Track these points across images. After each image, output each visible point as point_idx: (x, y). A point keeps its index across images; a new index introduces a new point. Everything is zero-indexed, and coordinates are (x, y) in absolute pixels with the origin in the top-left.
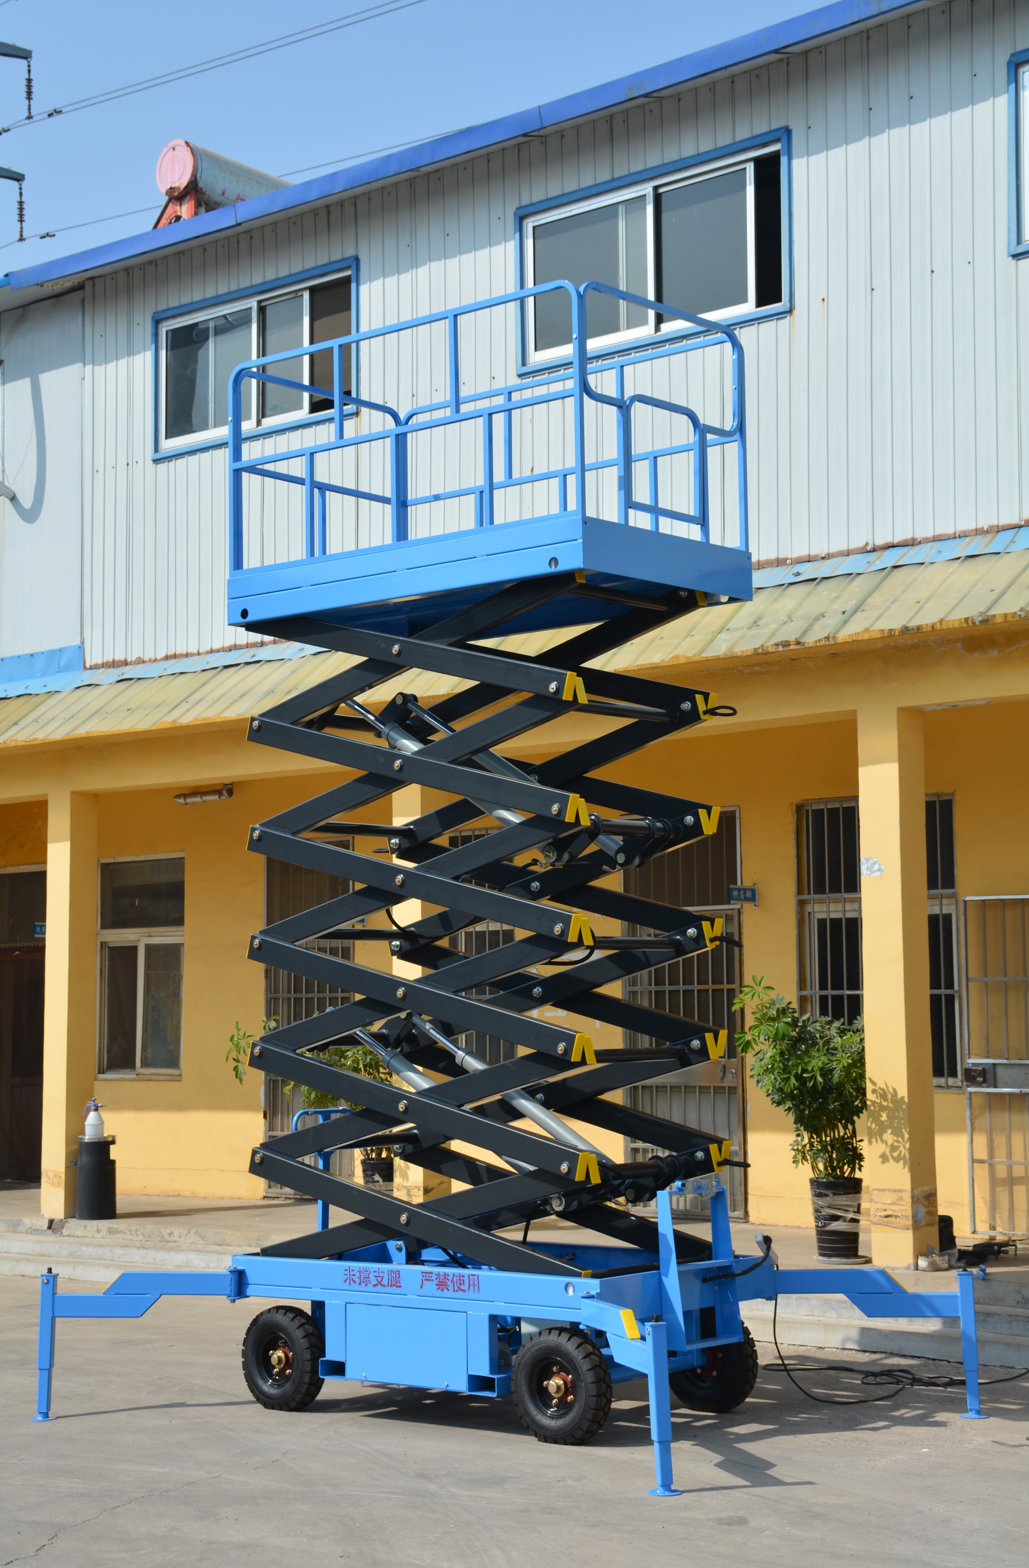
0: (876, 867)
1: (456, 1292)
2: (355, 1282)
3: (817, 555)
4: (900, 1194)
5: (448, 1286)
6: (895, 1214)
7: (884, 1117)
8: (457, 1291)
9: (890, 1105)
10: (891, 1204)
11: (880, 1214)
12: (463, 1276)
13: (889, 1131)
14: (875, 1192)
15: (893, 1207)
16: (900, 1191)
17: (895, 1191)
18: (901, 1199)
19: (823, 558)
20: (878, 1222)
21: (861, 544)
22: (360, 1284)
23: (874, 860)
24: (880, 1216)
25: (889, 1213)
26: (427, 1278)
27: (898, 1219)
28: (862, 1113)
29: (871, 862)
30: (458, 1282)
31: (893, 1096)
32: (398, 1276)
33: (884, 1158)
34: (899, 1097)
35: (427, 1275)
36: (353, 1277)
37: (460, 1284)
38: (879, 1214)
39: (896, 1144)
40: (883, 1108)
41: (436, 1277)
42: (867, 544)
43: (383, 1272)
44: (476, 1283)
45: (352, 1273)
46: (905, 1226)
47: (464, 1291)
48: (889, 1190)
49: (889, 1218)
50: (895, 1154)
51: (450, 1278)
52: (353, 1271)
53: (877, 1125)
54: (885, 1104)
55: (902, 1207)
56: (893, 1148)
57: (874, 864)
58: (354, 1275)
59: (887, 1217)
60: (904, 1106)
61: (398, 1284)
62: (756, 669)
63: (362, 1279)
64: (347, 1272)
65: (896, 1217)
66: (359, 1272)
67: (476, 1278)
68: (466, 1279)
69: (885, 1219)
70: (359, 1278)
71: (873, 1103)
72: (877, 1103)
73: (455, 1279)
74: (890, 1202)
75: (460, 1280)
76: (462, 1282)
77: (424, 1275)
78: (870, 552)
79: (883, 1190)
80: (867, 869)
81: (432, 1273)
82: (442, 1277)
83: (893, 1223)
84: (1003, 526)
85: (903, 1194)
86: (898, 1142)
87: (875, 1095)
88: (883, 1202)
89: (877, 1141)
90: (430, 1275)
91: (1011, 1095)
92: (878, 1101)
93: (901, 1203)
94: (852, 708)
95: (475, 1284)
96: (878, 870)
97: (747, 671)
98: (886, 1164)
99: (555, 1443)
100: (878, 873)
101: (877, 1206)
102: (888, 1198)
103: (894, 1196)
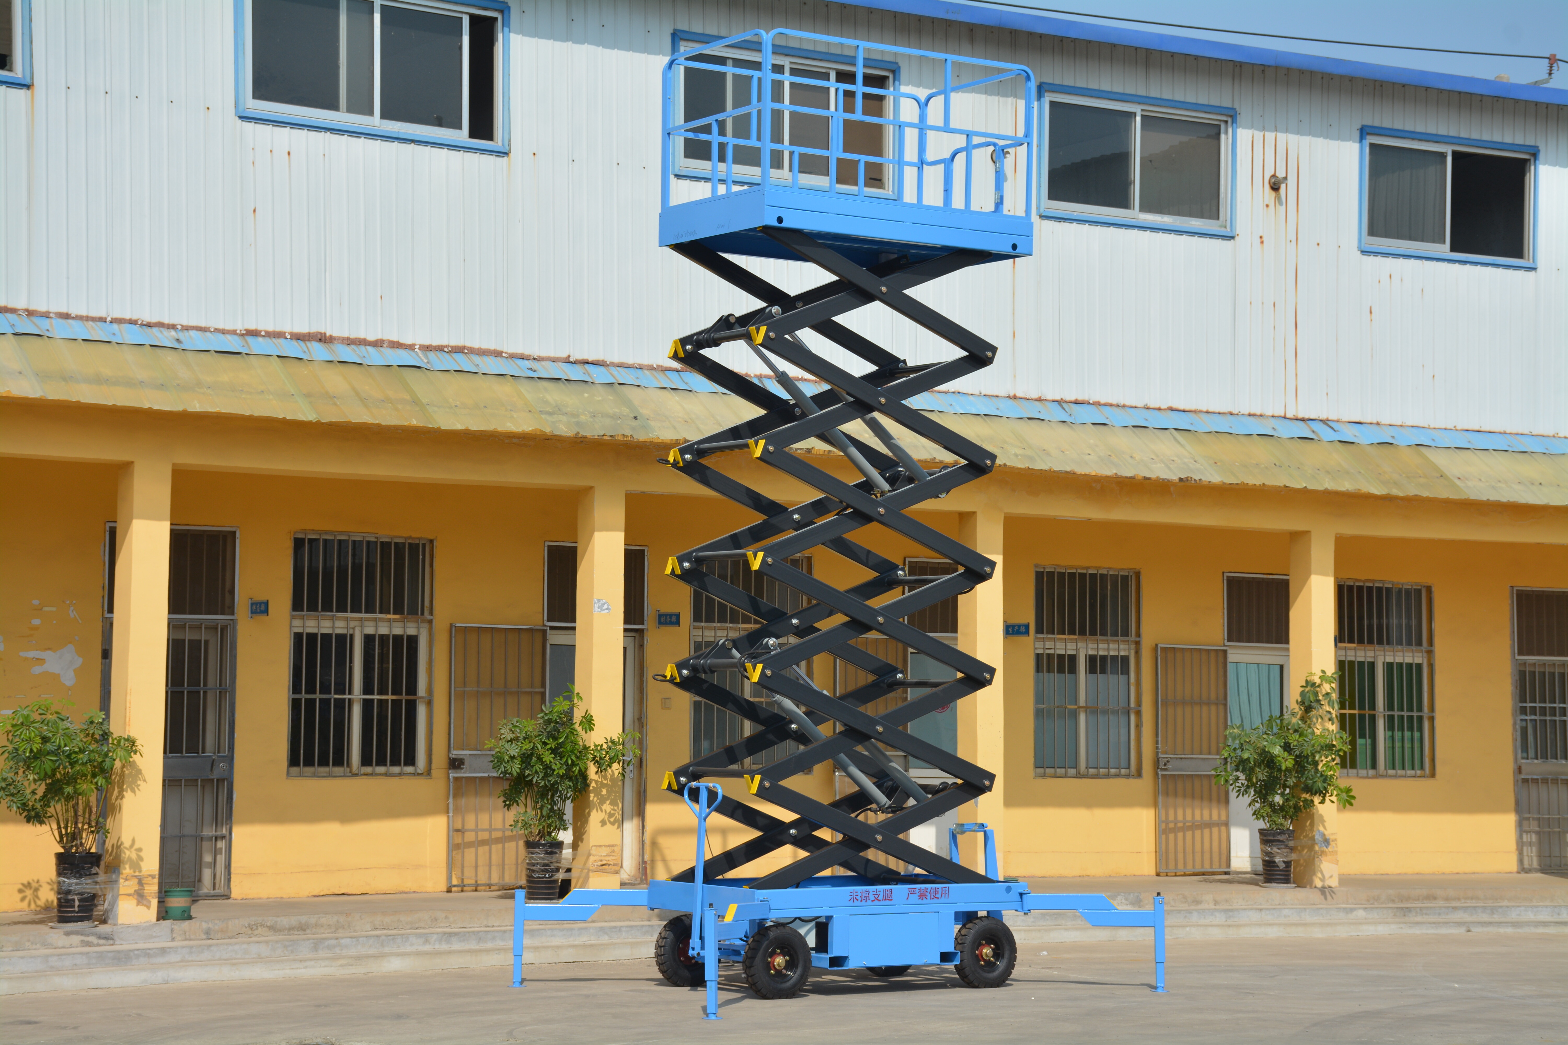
0: (605, 606)
1: (932, 900)
2: (857, 900)
3: (530, 356)
4: (613, 848)
5: (926, 896)
7: (604, 792)
9: (609, 783)
11: (596, 864)
13: (608, 802)
14: (594, 848)
15: (607, 858)
16: (613, 846)
17: (609, 846)
18: (613, 851)
19: (534, 359)
20: (595, 870)
21: (565, 355)
23: (604, 600)
25: (604, 862)
26: (912, 892)
27: (610, 867)
29: (601, 602)
31: (611, 776)
32: (890, 893)
33: (603, 823)
36: (857, 897)
37: (936, 894)
39: (612, 812)
40: (603, 785)
42: (569, 356)
43: (880, 891)
44: (947, 892)
45: (856, 894)
46: (615, 871)
48: (605, 846)
50: (612, 820)
52: (857, 892)
53: (598, 799)
55: (614, 858)
56: (611, 815)
57: (604, 603)
59: (602, 865)
60: (620, 784)
61: (891, 898)
62: (514, 440)
63: (863, 897)
64: (852, 894)
65: (609, 865)
67: (947, 889)
68: (940, 891)
69: (601, 867)
70: (861, 897)
71: (596, 782)
73: (932, 891)
76: (937, 892)
77: (910, 890)
78: (572, 363)
79: (600, 846)
80: (599, 608)
82: (923, 891)
84: (666, 367)
85: (615, 848)
86: (614, 810)
89: (597, 811)
90: (915, 890)
91: (481, 778)
92: (600, 780)
94: (591, 484)
96: (606, 609)
97: (507, 441)
98: (605, 827)
100: (607, 611)
101: (595, 858)
102: (604, 852)
103: (609, 850)
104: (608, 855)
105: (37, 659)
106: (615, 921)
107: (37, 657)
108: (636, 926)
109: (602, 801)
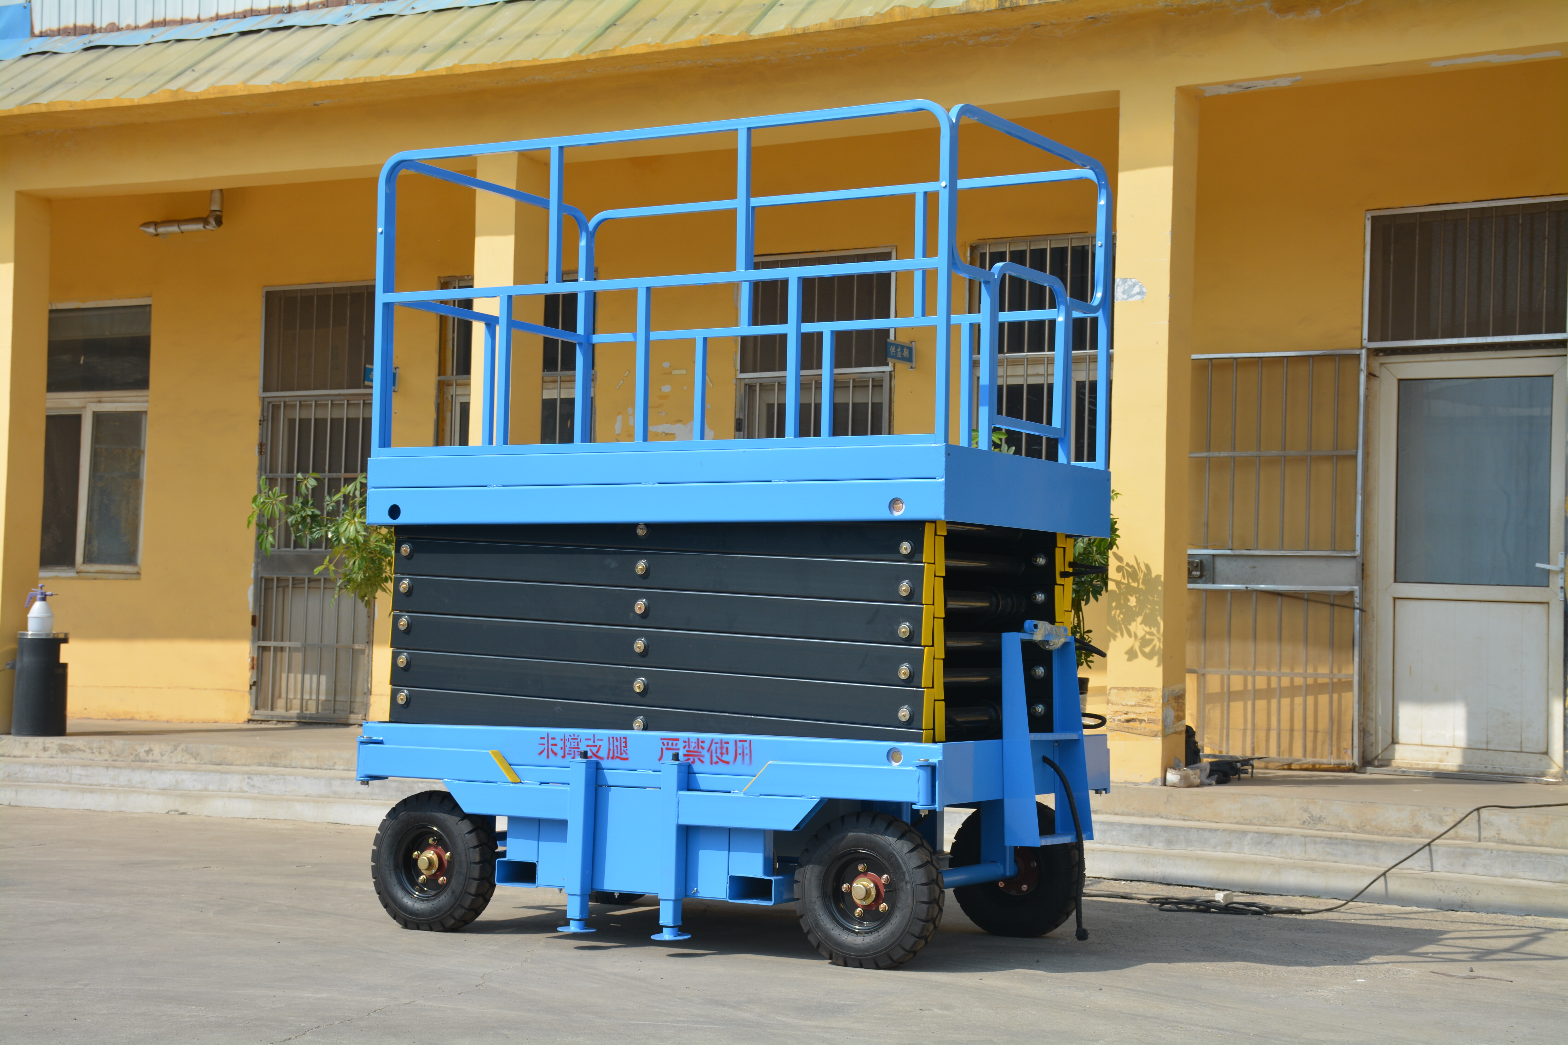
0: (1136, 289)
1: (714, 765)
2: (555, 754)
4: (1148, 693)
5: (703, 756)
6: (1140, 718)
7: (1132, 601)
8: (716, 763)
9: (1141, 585)
10: (1135, 706)
11: (1119, 718)
12: (727, 743)
13: (1139, 621)
14: (1114, 691)
15: (1138, 710)
16: (1148, 689)
17: (1141, 689)
18: (1149, 699)
20: (1116, 728)
22: (564, 757)
23: (1133, 280)
24: (1119, 720)
25: (1132, 716)
26: (670, 746)
27: (1143, 724)
28: (1101, 595)
29: (1129, 283)
30: (719, 751)
31: (1145, 575)
32: (623, 744)
34: (1153, 576)
35: (670, 742)
36: (554, 748)
37: (722, 754)
38: (1117, 718)
39: (1147, 636)
40: (1130, 590)
41: (684, 744)
43: (601, 740)
44: (747, 751)
45: (551, 742)
46: (1152, 732)
47: (727, 763)
48: (1133, 689)
49: (1131, 723)
50: (1147, 650)
51: (706, 745)
52: (554, 739)
53: (1121, 611)
54: (1135, 585)
55: (1149, 710)
56: (1144, 642)
57: (1134, 285)
58: (556, 745)
59: (1128, 721)
60: (1160, 588)
61: (624, 756)
62: (983, 39)
63: (567, 749)
64: (545, 741)
65: (1141, 721)
66: (564, 740)
67: (747, 745)
68: (731, 748)
69: (1126, 724)
70: (563, 748)
71: (1118, 583)
72: (1123, 584)
73: (713, 747)
74: (1133, 703)
75: (722, 748)
76: (724, 751)
77: (665, 742)
79: (1125, 689)
80: (1123, 293)
81: (677, 740)
82: (693, 745)
83: (1136, 729)
85: (1152, 694)
86: (1150, 633)
87: (1121, 574)
88: (1123, 703)
89: (1123, 634)
90: (675, 742)
92: (1126, 581)
93: (1148, 704)
94: (1113, 88)
95: (745, 754)
96: (1138, 294)
97: (971, 42)
98: (1133, 661)
99: (861, 966)
100: (1138, 297)
101: (1116, 708)
102: (1132, 698)
103: (1140, 696)
104: (1137, 705)
105: (667, 434)
106: (1133, 815)
107: (666, 432)
108: (1121, 824)
109: (1130, 615)
